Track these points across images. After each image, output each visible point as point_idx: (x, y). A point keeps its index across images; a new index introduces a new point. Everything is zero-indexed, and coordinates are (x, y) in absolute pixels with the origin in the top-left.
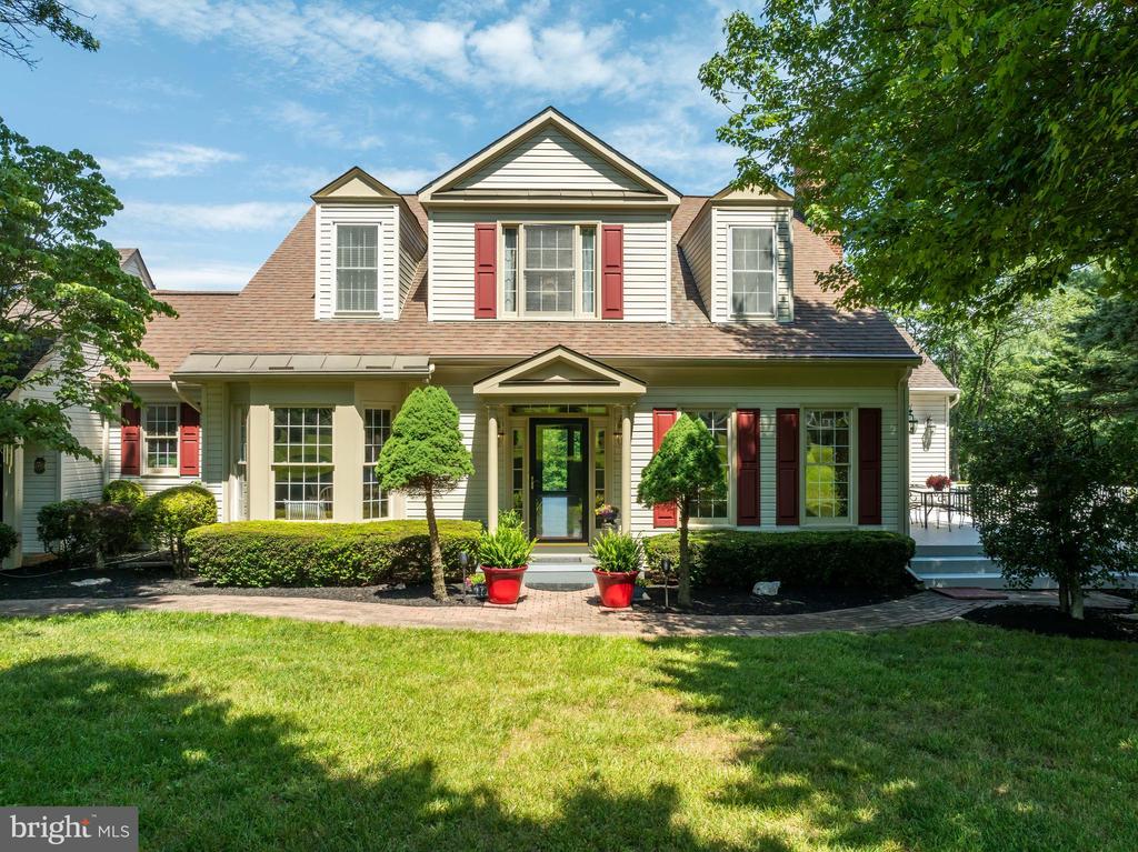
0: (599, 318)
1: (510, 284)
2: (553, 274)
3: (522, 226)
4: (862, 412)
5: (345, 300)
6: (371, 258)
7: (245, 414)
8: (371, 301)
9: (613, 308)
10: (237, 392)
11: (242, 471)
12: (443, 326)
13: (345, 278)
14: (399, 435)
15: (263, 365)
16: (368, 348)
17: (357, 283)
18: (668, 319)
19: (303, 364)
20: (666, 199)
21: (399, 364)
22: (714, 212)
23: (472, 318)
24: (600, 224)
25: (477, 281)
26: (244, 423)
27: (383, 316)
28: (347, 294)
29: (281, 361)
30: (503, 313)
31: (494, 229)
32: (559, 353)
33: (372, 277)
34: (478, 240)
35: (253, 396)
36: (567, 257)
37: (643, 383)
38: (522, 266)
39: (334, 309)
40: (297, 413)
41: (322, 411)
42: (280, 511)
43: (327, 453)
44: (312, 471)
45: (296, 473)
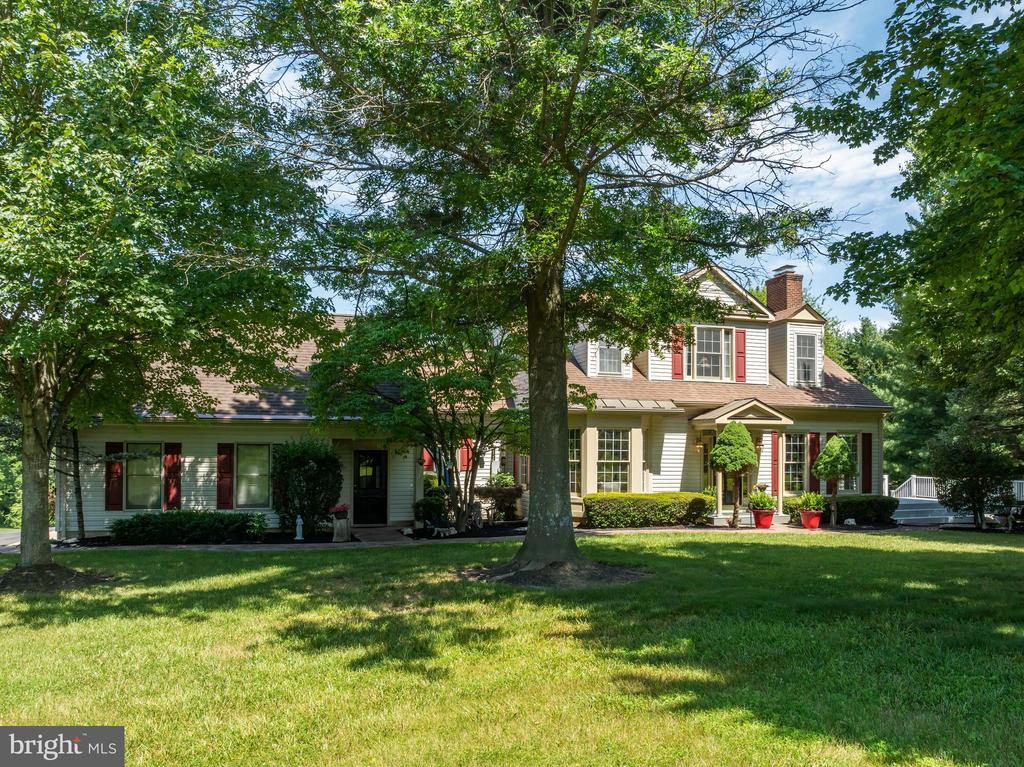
0: (734, 381)
2: (710, 355)
3: (696, 327)
4: (864, 435)
5: (603, 366)
9: (741, 376)
13: (602, 352)
18: (768, 383)
20: (768, 317)
22: (788, 325)
23: (671, 378)
24: (734, 328)
25: (674, 357)
27: (625, 376)
28: (603, 362)
30: (686, 376)
32: (755, 403)
35: (589, 422)
36: (717, 347)
37: (792, 419)
38: (695, 351)
39: (598, 371)
40: (610, 432)
41: (623, 432)
42: (599, 487)
43: (625, 456)
44: (616, 465)
45: (608, 466)
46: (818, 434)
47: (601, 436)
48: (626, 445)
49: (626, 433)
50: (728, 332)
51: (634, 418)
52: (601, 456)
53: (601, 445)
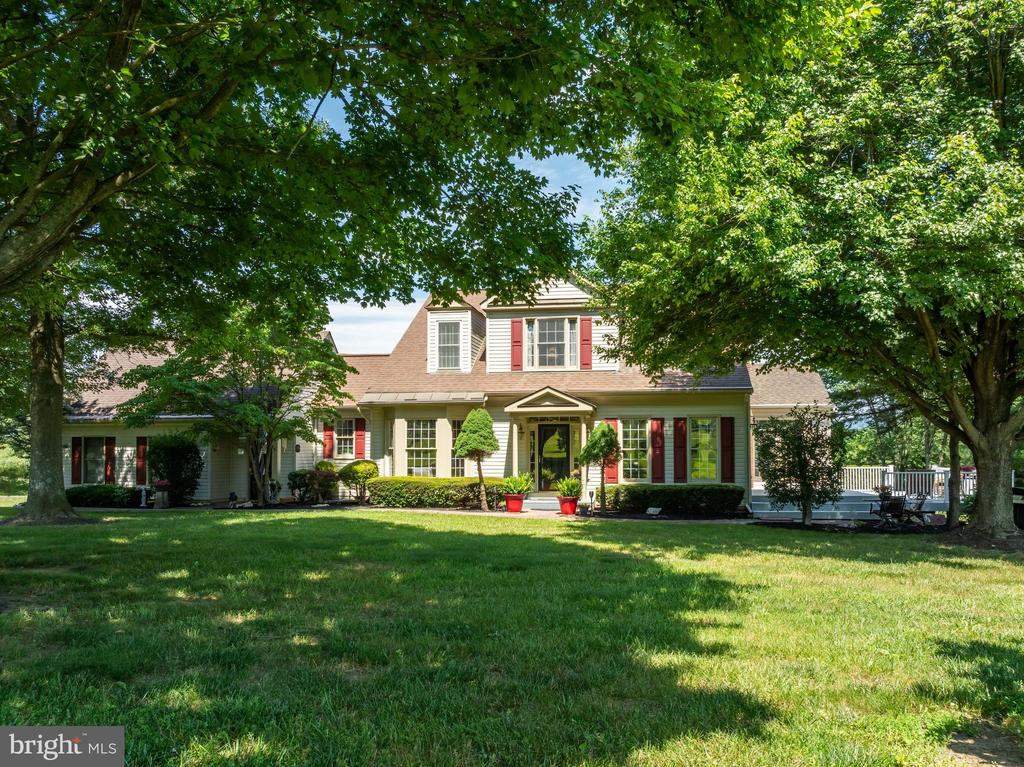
0: (578, 369)
1: (530, 351)
2: (553, 345)
3: (537, 319)
4: (723, 420)
5: (443, 362)
6: (456, 340)
7: (392, 423)
8: (456, 362)
9: (586, 363)
10: (388, 413)
11: (391, 453)
12: (494, 375)
13: (442, 350)
14: (465, 432)
15: (401, 398)
16: (454, 388)
17: (449, 353)
18: (617, 369)
19: (422, 397)
21: (469, 397)
23: (510, 370)
24: (579, 317)
25: (513, 350)
26: (392, 428)
27: (463, 371)
28: (444, 359)
29: (410, 396)
30: (526, 367)
31: (521, 322)
32: (548, 390)
33: (456, 350)
34: (513, 328)
35: (397, 414)
36: (561, 337)
38: (536, 342)
39: (437, 367)
40: (418, 422)
41: (431, 421)
42: (410, 472)
43: (433, 443)
44: (426, 452)
45: (418, 453)
46: (662, 421)
47: (410, 426)
48: (433, 434)
49: (433, 423)
50: (573, 322)
51: (441, 409)
52: (410, 444)
53: (410, 434)
